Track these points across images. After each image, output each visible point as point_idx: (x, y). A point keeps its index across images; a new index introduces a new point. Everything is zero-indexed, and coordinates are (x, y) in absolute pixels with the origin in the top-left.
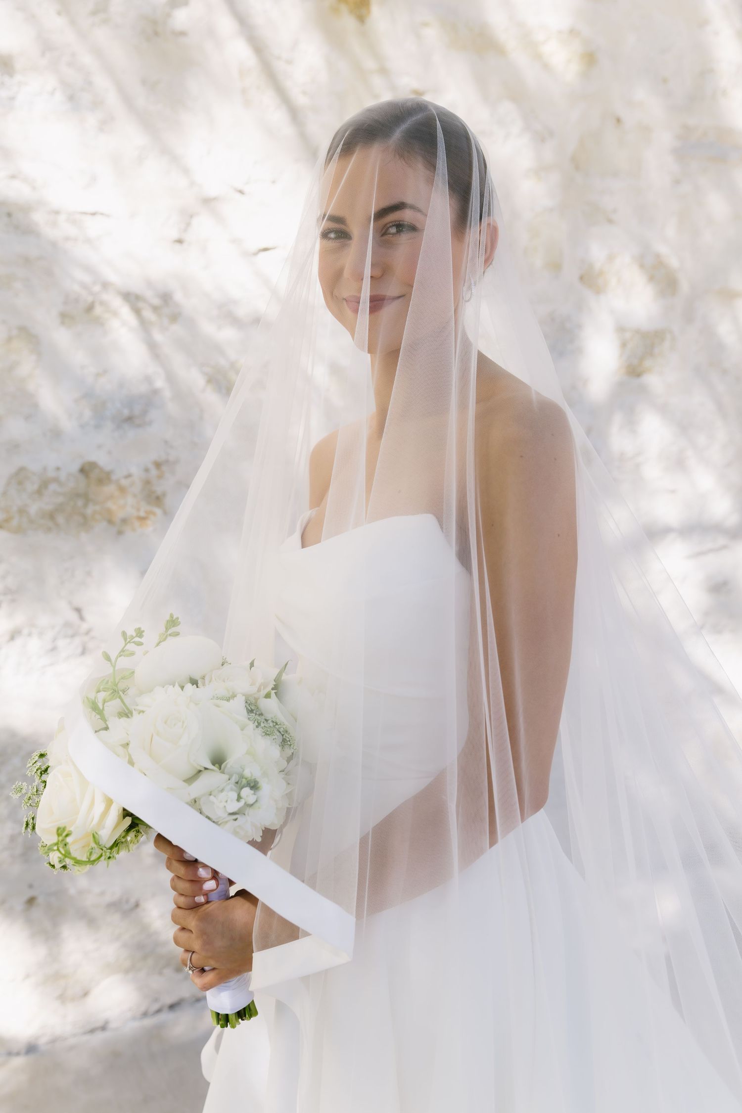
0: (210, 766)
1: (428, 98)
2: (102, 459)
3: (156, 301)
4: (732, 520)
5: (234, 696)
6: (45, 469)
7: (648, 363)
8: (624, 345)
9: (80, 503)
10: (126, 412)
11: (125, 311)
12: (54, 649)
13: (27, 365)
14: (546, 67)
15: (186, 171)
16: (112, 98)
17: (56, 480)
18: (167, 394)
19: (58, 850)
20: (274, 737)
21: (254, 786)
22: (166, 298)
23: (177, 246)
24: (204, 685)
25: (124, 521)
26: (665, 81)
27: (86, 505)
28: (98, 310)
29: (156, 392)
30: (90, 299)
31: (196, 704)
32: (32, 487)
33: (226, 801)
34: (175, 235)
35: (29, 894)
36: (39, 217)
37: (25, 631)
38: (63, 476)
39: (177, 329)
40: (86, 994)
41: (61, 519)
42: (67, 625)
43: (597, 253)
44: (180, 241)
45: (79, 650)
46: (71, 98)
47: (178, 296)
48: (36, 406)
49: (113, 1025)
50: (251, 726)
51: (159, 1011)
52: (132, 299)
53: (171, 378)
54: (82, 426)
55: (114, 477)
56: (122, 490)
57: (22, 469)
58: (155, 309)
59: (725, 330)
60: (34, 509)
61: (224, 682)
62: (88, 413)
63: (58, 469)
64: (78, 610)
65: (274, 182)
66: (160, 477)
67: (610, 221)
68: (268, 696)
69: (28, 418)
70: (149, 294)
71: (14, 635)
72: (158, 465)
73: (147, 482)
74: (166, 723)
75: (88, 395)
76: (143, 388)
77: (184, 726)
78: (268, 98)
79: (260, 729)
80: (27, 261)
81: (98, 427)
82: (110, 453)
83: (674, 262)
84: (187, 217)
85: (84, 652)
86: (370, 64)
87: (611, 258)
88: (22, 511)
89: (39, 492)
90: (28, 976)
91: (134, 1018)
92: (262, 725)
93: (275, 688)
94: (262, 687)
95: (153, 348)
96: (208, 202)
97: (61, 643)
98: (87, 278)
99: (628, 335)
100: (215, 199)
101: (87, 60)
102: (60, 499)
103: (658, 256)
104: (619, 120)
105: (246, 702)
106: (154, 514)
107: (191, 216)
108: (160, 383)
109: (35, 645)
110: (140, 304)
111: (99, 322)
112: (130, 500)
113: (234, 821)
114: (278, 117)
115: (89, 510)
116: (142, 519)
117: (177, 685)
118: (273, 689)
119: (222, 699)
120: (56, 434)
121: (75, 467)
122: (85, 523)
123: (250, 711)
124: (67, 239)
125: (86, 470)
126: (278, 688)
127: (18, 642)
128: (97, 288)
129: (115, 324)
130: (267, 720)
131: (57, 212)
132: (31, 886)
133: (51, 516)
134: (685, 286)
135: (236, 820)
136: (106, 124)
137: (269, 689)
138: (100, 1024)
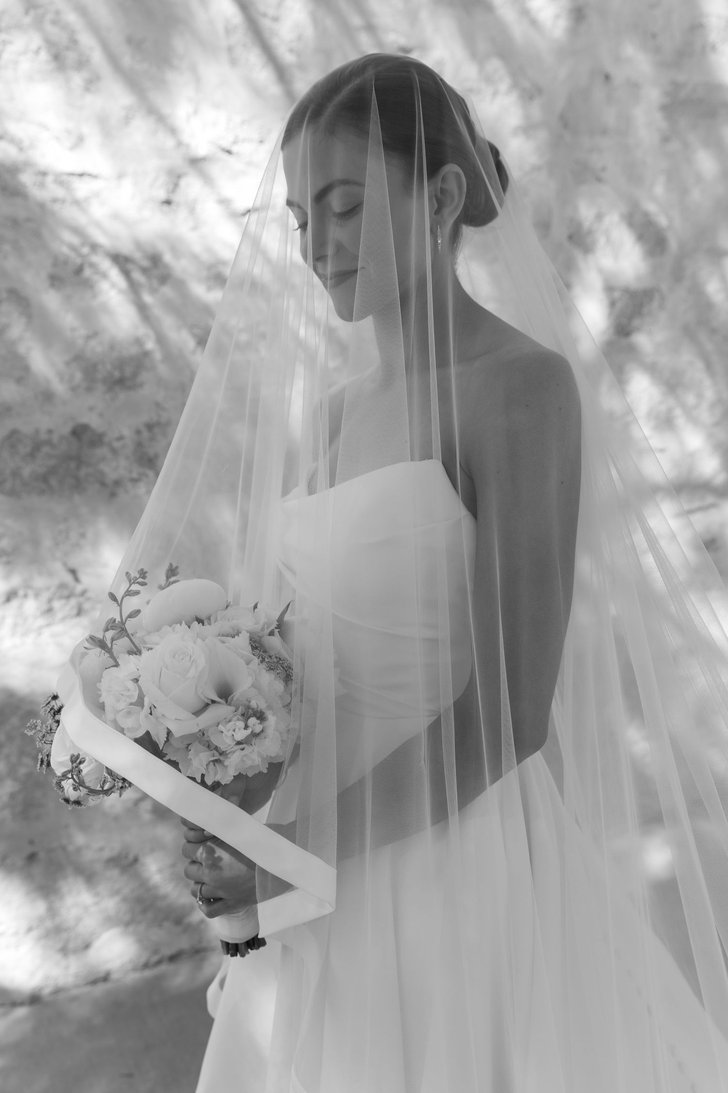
0: (217, 699)
1: (415, 56)
2: (94, 421)
3: (145, 263)
4: (720, 479)
5: (238, 633)
6: (37, 431)
7: (636, 322)
8: (612, 304)
9: (73, 465)
10: (117, 374)
11: (115, 274)
12: (49, 611)
13: (17, 329)
14: (534, 23)
15: (173, 131)
16: (97, 57)
17: (49, 443)
18: (158, 356)
19: (73, 778)
20: (278, 671)
21: (261, 716)
22: (155, 259)
23: (166, 208)
24: (210, 624)
25: (117, 483)
26: (654, 36)
27: (78, 468)
28: (87, 272)
29: (146, 354)
30: (79, 261)
31: (204, 640)
32: (24, 450)
33: (234, 731)
34: (162, 195)
35: (29, 850)
36: (26, 179)
37: (21, 593)
38: (55, 438)
39: (167, 291)
40: (87, 946)
41: (54, 482)
42: (62, 586)
43: (586, 212)
44: (168, 202)
45: (75, 611)
46: (57, 57)
47: (168, 258)
48: (27, 369)
49: (114, 976)
50: (256, 660)
51: (159, 962)
52: (121, 260)
53: (161, 340)
54: (73, 389)
55: (106, 439)
56: (114, 451)
57: (14, 433)
58: (144, 271)
59: (713, 288)
60: (27, 471)
61: (229, 621)
62: (78, 376)
63: (50, 432)
64: (73, 572)
65: (261, 142)
66: (152, 439)
67: (599, 180)
68: (271, 634)
69: (19, 381)
70: (137, 256)
71: (10, 596)
72: (150, 427)
73: (139, 445)
74: (174, 657)
75: (78, 358)
76: (134, 350)
77: (192, 660)
78: (254, 57)
79: (264, 664)
80: (15, 223)
81: (89, 389)
82: (101, 415)
83: (662, 221)
84: (175, 178)
85: (80, 612)
86: (356, 21)
87: (599, 217)
88: (15, 474)
89: (32, 455)
90: (30, 929)
91: (135, 969)
92: (267, 660)
93: (279, 627)
94: (266, 626)
95: (142, 309)
96: (195, 162)
97: (57, 604)
98: (75, 240)
99: (617, 295)
100: (203, 159)
101: (71, 18)
102: (52, 462)
103: (646, 214)
104: (607, 77)
105: (251, 640)
106: (147, 476)
107: (179, 177)
108: (150, 345)
109: (31, 606)
110: (130, 266)
111: (88, 285)
112: (123, 462)
113: (242, 751)
114: (264, 75)
115: (83, 472)
116: (135, 481)
117: (184, 623)
118: (276, 628)
119: (227, 636)
120: (47, 396)
121: (66, 430)
122: (78, 486)
123: (254, 648)
124: (55, 200)
125: (79, 432)
126: (281, 627)
127: (15, 603)
128: (85, 250)
129: (104, 286)
130: (270, 657)
131: (44, 174)
132: (31, 842)
133: (45, 478)
134: (673, 245)
135: (243, 749)
136: (92, 83)
137: (273, 627)
138: (102, 975)
